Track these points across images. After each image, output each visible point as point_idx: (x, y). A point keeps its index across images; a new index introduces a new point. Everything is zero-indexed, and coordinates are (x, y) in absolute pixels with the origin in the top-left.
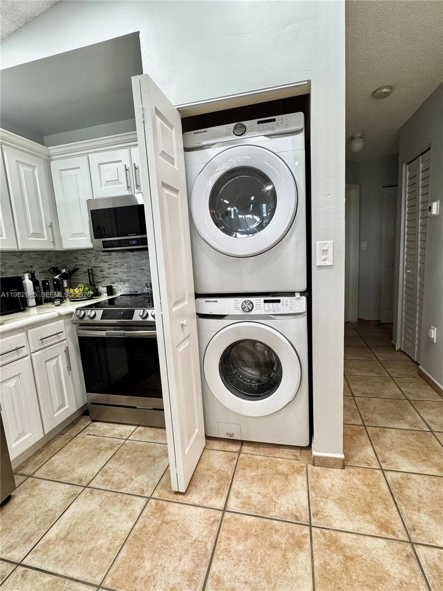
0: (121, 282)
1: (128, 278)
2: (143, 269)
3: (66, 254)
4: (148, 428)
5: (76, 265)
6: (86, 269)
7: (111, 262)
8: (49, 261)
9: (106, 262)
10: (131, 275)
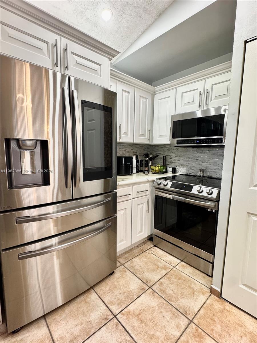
0: (181, 166)
1: (186, 164)
2: (198, 160)
3: (153, 147)
4: (189, 266)
5: (157, 154)
6: (162, 156)
7: (177, 153)
8: (144, 150)
9: (174, 153)
10: (189, 162)
